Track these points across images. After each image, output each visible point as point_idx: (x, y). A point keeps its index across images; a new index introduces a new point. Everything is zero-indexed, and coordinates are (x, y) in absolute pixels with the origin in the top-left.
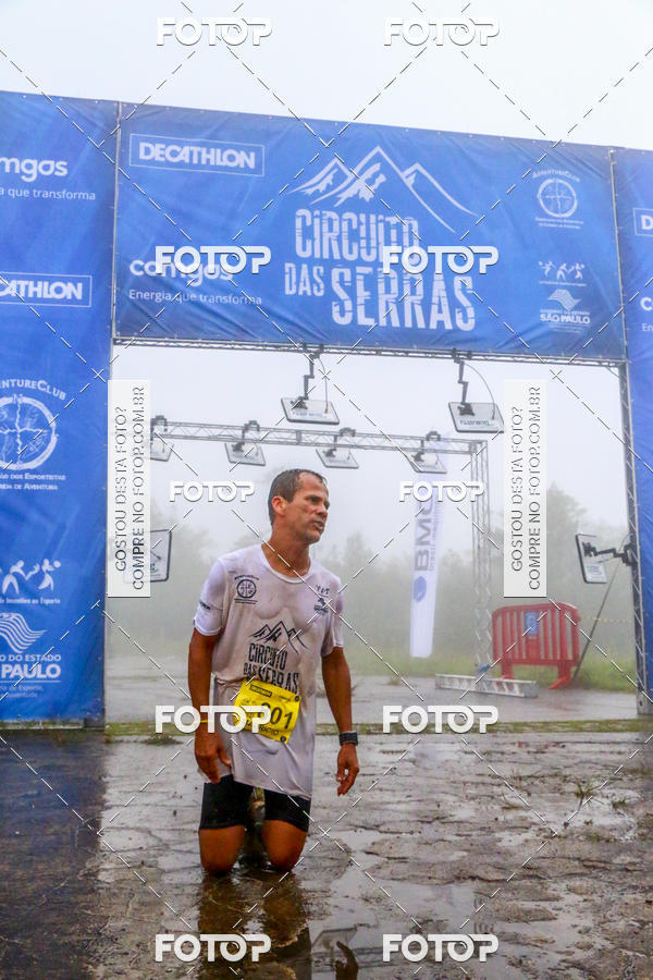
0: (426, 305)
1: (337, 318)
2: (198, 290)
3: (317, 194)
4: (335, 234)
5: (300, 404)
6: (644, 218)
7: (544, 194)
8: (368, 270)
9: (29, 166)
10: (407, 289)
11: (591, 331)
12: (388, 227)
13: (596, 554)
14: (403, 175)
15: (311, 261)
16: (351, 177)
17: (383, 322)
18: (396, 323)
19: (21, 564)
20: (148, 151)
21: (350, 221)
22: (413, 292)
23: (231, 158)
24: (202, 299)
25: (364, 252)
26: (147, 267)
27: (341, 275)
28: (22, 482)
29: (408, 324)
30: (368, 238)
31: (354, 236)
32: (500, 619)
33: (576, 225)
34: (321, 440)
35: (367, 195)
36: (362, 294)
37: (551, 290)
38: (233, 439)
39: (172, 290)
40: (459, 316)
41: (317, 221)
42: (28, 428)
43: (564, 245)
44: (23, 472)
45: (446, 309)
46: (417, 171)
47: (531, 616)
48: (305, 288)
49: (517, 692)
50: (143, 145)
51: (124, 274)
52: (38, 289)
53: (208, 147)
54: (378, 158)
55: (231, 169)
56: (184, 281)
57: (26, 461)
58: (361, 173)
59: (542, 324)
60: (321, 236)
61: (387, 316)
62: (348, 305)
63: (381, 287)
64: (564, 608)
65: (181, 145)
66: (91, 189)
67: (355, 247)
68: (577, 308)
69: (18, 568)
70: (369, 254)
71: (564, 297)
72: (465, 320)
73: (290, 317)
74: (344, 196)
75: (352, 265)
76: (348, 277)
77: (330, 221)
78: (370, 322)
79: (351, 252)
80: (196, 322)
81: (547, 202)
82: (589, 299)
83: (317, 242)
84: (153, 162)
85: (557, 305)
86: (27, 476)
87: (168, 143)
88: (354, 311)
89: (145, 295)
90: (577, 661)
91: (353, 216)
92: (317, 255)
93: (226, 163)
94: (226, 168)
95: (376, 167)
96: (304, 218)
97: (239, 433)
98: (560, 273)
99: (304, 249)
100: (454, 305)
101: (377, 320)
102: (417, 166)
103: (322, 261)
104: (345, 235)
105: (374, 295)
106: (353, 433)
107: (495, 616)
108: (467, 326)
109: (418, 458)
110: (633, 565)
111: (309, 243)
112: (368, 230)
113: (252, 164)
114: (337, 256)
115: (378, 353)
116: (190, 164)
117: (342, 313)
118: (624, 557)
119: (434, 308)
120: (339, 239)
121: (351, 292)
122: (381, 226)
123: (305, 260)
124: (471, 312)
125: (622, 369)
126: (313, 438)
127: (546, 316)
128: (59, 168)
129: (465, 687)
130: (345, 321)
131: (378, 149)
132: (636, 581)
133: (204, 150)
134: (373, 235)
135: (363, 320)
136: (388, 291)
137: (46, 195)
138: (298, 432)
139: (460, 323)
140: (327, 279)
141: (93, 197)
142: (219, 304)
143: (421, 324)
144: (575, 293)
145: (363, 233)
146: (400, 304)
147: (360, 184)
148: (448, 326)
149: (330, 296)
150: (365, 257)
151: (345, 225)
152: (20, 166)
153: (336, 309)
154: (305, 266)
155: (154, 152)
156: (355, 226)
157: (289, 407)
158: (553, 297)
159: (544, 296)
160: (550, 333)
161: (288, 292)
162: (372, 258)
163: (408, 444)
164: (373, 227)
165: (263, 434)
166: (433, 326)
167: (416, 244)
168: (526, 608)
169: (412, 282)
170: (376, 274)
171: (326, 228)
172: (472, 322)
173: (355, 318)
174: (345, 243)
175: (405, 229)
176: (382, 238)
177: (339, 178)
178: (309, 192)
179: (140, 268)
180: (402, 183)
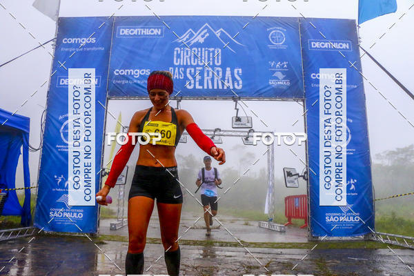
0: (223, 78)
1: (188, 86)
2: (137, 79)
4: (188, 57)
7: (271, 36)
8: (201, 68)
9: (83, 40)
11: (289, 88)
12: (209, 52)
13: (292, 176)
14: (216, 33)
15: (179, 66)
16: (196, 35)
17: (206, 87)
18: (210, 87)
20: (123, 32)
22: (218, 75)
23: (152, 32)
24: (139, 82)
25: (199, 62)
26: (120, 72)
27: (190, 71)
29: (215, 87)
30: (201, 57)
31: (195, 57)
32: (287, 201)
33: (284, 47)
36: (198, 78)
37: (274, 72)
39: (128, 79)
40: (236, 84)
41: (182, 52)
43: (280, 55)
45: (231, 81)
46: (221, 31)
47: (297, 200)
48: (177, 76)
50: (121, 30)
51: (112, 74)
53: (144, 28)
54: (206, 27)
55: (152, 35)
56: (133, 76)
59: (269, 85)
60: (182, 58)
61: (208, 85)
62: (193, 82)
63: (206, 75)
65: (135, 29)
66: (102, 46)
67: (196, 60)
68: (284, 79)
70: (201, 62)
71: (279, 75)
72: (238, 85)
74: (193, 42)
75: (195, 67)
76: (193, 71)
77: (187, 51)
78: (201, 87)
79: (194, 62)
80: (136, 90)
81: (273, 39)
82: (289, 75)
83: (182, 60)
84: (125, 35)
85: (276, 78)
87: (130, 28)
88: (195, 84)
89: (119, 82)
91: (196, 49)
92: (182, 64)
93: (150, 33)
94: (151, 35)
95: (206, 31)
96: (177, 51)
98: (277, 65)
99: (177, 62)
100: (234, 79)
101: (203, 87)
102: (221, 29)
103: (183, 66)
104: (192, 56)
105: (203, 77)
106: (220, 130)
107: (286, 199)
108: (239, 87)
109: (247, 139)
110: (307, 180)
111: (179, 60)
112: (201, 54)
113: (159, 33)
114: (189, 64)
115: (205, 99)
116: (138, 35)
117: (190, 84)
118: (304, 177)
119: (226, 81)
120: (190, 58)
121: (194, 78)
122: (206, 52)
123: (177, 66)
124: (241, 82)
125: (303, 102)
128: (93, 40)
129: (265, 226)
130: (192, 87)
131: (206, 24)
133: (142, 30)
134: (203, 55)
135: (198, 87)
136: (208, 75)
137: (88, 49)
139: (236, 86)
140: (185, 72)
141: (103, 49)
143: (221, 87)
144: (283, 73)
145: (199, 55)
146: (212, 80)
147: (199, 37)
148: (231, 88)
149: (186, 78)
150: (200, 64)
151: (193, 53)
152: (80, 40)
153: (188, 83)
154: (177, 68)
155: (125, 32)
156: (196, 52)
159: (271, 75)
160: (273, 89)
162: (202, 64)
164: (203, 53)
166: (225, 88)
167: (220, 57)
168: (295, 197)
169: (218, 71)
170: (204, 69)
171: (185, 54)
172: (241, 86)
173: (195, 86)
174: (192, 59)
175: (216, 52)
176: (206, 57)
177: (191, 35)
178: (180, 41)
179: (118, 72)
180: (215, 36)
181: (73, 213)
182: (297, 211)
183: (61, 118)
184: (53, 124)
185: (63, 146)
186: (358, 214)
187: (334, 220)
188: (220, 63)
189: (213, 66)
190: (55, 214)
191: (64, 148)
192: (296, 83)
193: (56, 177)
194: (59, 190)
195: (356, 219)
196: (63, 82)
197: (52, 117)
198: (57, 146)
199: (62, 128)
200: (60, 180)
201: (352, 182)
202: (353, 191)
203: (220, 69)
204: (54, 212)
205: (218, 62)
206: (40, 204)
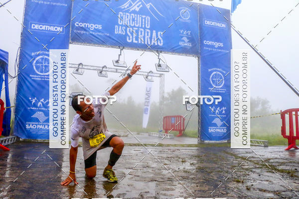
0: (151, 38)
1: (128, 40)
2: (92, 31)
3: (125, 8)
4: (128, 19)
5: (117, 62)
6: (206, 21)
7: (181, 13)
8: (137, 29)
10: (146, 34)
11: (191, 48)
12: (142, 18)
14: (147, 5)
15: (122, 26)
16: (133, 5)
18: (143, 43)
19: (43, 99)
21: (133, 16)
22: (148, 35)
24: (94, 33)
26: (79, 24)
27: (130, 30)
28: (44, 78)
30: (137, 21)
31: (133, 20)
32: (165, 119)
33: (189, 21)
34: (122, 71)
35: (137, 9)
36: (135, 35)
37: (182, 37)
38: (100, 70)
39: (86, 30)
40: (159, 42)
41: (124, 15)
42: (46, 64)
43: (186, 26)
44: (44, 76)
45: (156, 40)
47: (173, 119)
48: (120, 32)
49: (168, 137)
51: (73, 26)
52: (51, 28)
56: (89, 29)
57: (45, 73)
58: (136, 4)
59: (179, 45)
60: (125, 19)
61: (141, 41)
62: (131, 37)
63: (140, 33)
64: (181, 117)
66: (65, 3)
67: (134, 23)
68: (189, 42)
69: (42, 100)
70: (137, 24)
71: (185, 39)
72: (160, 43)
73: (116, 40)
74: (131, 10)
75: (133, 27)
77: (128, 16)
79: (132, 24)
80: (92, 39)
81: (182, 15)
82: (191, 40)
83: (124, 21)
85: (183, 41)
86: (46, 77)
88: (132, 39)
89: (79, 32)
90: (184, 130)
92: (124, 24)
95: (140, 3)
96: (121, 15)
97: (101, 69)
98: (185, 33)
99: (120, 22)
100: (158, 39)
101: (138, 42)
102: (150, 3)
103: (125, 26)
105: (138, 35)
107: (164, 118)
108: (161, 45)
109: (147, 77)
110: (199, 106)
111: (122, 21)
114: (129, 25)
115: (138, 50)
117: (129, 39)
118: (197, 105)
119: (153, 40)
120: (130, 20)
121: (132, 35)
122: (140, 18)
124: (162, 41)
125: (199, 58)
126: (120, 71)
127: (181, 43)
129: (156, 135)
130: (130, 41)
132: (199, 111)
134: (138, 20)
135: (135, 41)
136: (141, 34)
137: (54, 4)
138: (117, 69)
139: (159, 44)
140: (126, 30)
141: (66, 5)
142: (98, 35)
144: (188, 38)
145: (136, 19)
146: (144, 37)
147: (136, 7)
148: (156, 44)
149: (126, 34)
150: (136, 26)
151: (131, 17)
153: (128, 38)
154: (120, 27)
156: (134, 17)
157: (114, 62)
158: (182, 39)
159: (180, 39)
160: (181, 47)
161: (116, 33)
162: (138, 26)
163: (145, 74)
164: (138, 18)
165: (107, 69)
166: (152, 44)
167: (149, 23)
168: (172, 117)
169: (148, 32)
170: (138, 30)
171: (126, 17)
172: (162, 44)
173: (132, 41)
174: (131, 21)
175: (147, 19)
176: (140, 21)
177: (131, 5)
178: (123, 8)
179: (78, 24)
180: (146, 7)
181: (45, 125)
182: (173, 126)
183: (33, 54)
184: (27, 58)
185: (35, 76)
186: (226, 128)
187: (213, 131)
188: (149, 27)
189: (145, 28)
190: (30, 126)
191: (37, 78)
192: (195, 45)
193: (30, 99)
194: (33, 108)
195: (223, 130)
196: (34, 26)
197: (26, 53)
198: (31, 76)
199: (35, 62)
200: (34, 101)
201: (223, 109)
202: (224, 114)
203: (149, 31)
204: (30, 125)
205: (148, 26)
206: (18, 119)
